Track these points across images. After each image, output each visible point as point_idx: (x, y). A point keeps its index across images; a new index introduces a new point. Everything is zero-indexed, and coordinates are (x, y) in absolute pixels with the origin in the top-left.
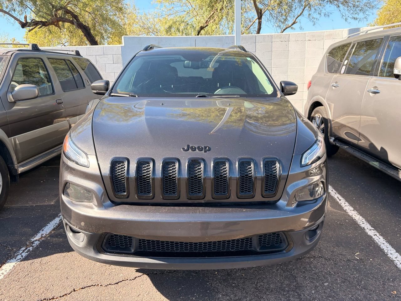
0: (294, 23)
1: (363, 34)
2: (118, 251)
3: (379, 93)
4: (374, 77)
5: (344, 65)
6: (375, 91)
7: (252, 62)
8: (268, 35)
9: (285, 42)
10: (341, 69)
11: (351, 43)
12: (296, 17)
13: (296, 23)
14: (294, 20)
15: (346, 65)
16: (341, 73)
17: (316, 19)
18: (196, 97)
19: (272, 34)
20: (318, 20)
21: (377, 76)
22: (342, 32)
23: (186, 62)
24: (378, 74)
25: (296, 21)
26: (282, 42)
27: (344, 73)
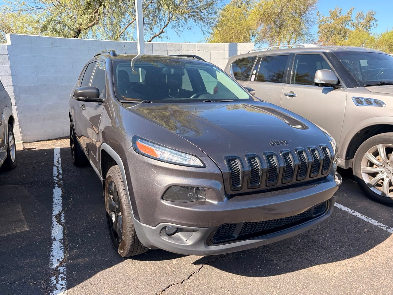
0: (162, 32)
1: (265, 50)
2: (224, 240)
3: (295, 96)
4: (286, 84)
5: (253, 74)
6: (292, 95)
7: (217, 71)
8: (164, 44)
9: (179, 50)
10: (251, 77)
11: (256, 57)
12: (163, 27)
13: (164, 32)
14: (162, 30)
15: (256, 74)
16: (252, 80)
17: (180, 31)
18: (203, 102)
19: (166, 43)
20: (183, 31)
21: (290, 83)
22: (224, 45)
23: (164, 69)
24: (290, 81)
25: (163, 31)
26: (176, 50)
27: (254, 81)
